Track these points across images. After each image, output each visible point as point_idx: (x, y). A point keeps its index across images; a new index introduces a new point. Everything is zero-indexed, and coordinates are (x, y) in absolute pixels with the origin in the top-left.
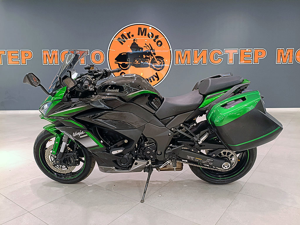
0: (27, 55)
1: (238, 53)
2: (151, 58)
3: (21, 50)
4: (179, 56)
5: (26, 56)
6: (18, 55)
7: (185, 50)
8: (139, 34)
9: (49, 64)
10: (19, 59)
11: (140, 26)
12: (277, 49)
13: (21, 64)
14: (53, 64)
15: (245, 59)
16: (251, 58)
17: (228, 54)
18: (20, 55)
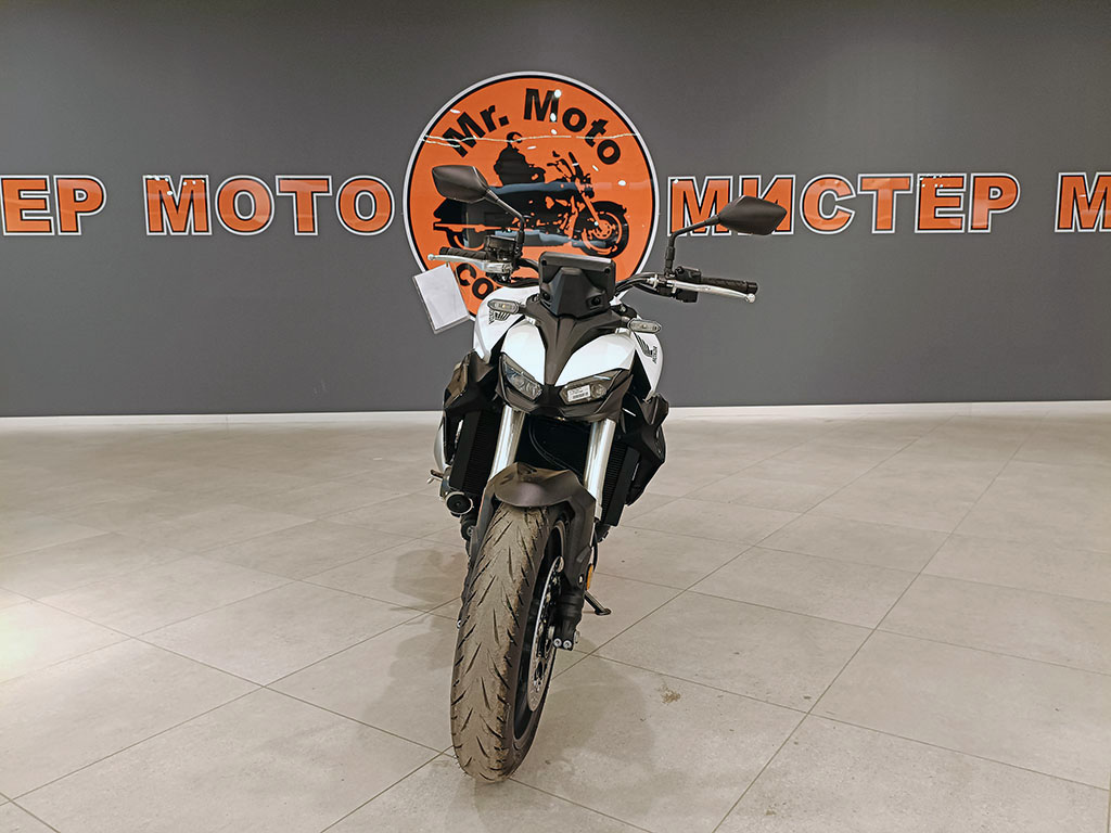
0: (81, 196)
1: (911, 192)
2: (574, 210)
3: (55, 177)
4: (685, 201)
5: (78, 199)
6: (47, 197)
7: (707, 178)
8: (527, 116)
9: (172, 234)
10: (48, 211)
11: (533, 84)
12: (1060, 174)
13: (60, 234)
14: (186, 234)
15: (940, 212)
16: (961, 209)
17: (875, 193)
18: (52, 196)
